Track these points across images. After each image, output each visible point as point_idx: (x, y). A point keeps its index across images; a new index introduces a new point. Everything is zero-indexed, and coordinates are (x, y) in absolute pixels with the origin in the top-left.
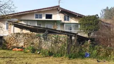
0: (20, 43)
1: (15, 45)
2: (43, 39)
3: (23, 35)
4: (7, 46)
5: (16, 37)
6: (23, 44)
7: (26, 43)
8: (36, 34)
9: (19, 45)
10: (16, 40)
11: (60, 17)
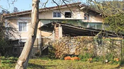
0: (71, 50)
1: (65, 52)
2: (97, 43)
3: (75, 39)
4: (56, 54)
5: (66, 42)
6: (74, 51)
7: (78, 50)
8: (89, 37)
9: (71, 52)
10: (66, 46)
11: (81, 16)
